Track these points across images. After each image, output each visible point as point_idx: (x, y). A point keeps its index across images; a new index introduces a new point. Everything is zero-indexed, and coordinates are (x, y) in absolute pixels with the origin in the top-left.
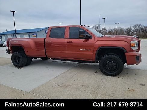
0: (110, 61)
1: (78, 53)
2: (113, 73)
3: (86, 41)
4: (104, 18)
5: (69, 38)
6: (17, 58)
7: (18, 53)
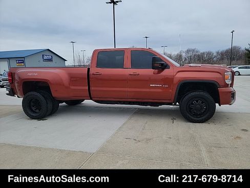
0: (197, 101)
1: (148, 90)
2: (201, 119)
3: (159, 72)
4: (146, 37)
5: (132, 68)
6: (32, 104)
7: (38, 94)
